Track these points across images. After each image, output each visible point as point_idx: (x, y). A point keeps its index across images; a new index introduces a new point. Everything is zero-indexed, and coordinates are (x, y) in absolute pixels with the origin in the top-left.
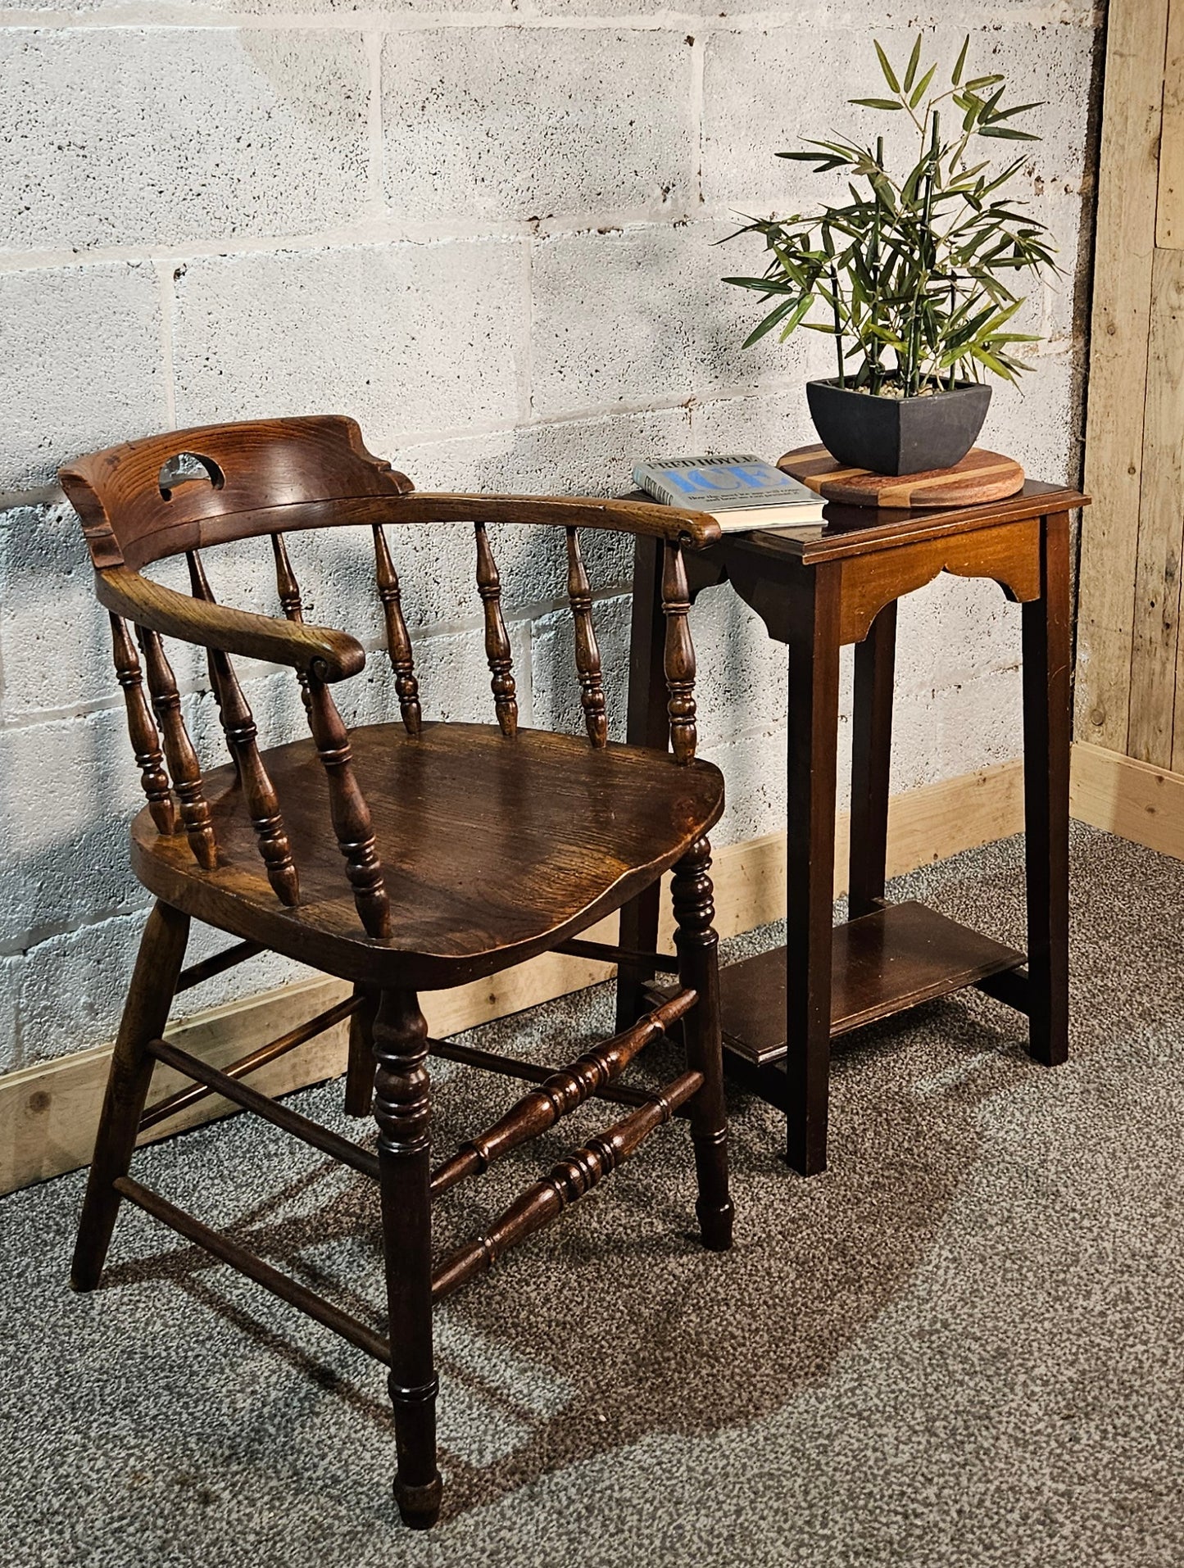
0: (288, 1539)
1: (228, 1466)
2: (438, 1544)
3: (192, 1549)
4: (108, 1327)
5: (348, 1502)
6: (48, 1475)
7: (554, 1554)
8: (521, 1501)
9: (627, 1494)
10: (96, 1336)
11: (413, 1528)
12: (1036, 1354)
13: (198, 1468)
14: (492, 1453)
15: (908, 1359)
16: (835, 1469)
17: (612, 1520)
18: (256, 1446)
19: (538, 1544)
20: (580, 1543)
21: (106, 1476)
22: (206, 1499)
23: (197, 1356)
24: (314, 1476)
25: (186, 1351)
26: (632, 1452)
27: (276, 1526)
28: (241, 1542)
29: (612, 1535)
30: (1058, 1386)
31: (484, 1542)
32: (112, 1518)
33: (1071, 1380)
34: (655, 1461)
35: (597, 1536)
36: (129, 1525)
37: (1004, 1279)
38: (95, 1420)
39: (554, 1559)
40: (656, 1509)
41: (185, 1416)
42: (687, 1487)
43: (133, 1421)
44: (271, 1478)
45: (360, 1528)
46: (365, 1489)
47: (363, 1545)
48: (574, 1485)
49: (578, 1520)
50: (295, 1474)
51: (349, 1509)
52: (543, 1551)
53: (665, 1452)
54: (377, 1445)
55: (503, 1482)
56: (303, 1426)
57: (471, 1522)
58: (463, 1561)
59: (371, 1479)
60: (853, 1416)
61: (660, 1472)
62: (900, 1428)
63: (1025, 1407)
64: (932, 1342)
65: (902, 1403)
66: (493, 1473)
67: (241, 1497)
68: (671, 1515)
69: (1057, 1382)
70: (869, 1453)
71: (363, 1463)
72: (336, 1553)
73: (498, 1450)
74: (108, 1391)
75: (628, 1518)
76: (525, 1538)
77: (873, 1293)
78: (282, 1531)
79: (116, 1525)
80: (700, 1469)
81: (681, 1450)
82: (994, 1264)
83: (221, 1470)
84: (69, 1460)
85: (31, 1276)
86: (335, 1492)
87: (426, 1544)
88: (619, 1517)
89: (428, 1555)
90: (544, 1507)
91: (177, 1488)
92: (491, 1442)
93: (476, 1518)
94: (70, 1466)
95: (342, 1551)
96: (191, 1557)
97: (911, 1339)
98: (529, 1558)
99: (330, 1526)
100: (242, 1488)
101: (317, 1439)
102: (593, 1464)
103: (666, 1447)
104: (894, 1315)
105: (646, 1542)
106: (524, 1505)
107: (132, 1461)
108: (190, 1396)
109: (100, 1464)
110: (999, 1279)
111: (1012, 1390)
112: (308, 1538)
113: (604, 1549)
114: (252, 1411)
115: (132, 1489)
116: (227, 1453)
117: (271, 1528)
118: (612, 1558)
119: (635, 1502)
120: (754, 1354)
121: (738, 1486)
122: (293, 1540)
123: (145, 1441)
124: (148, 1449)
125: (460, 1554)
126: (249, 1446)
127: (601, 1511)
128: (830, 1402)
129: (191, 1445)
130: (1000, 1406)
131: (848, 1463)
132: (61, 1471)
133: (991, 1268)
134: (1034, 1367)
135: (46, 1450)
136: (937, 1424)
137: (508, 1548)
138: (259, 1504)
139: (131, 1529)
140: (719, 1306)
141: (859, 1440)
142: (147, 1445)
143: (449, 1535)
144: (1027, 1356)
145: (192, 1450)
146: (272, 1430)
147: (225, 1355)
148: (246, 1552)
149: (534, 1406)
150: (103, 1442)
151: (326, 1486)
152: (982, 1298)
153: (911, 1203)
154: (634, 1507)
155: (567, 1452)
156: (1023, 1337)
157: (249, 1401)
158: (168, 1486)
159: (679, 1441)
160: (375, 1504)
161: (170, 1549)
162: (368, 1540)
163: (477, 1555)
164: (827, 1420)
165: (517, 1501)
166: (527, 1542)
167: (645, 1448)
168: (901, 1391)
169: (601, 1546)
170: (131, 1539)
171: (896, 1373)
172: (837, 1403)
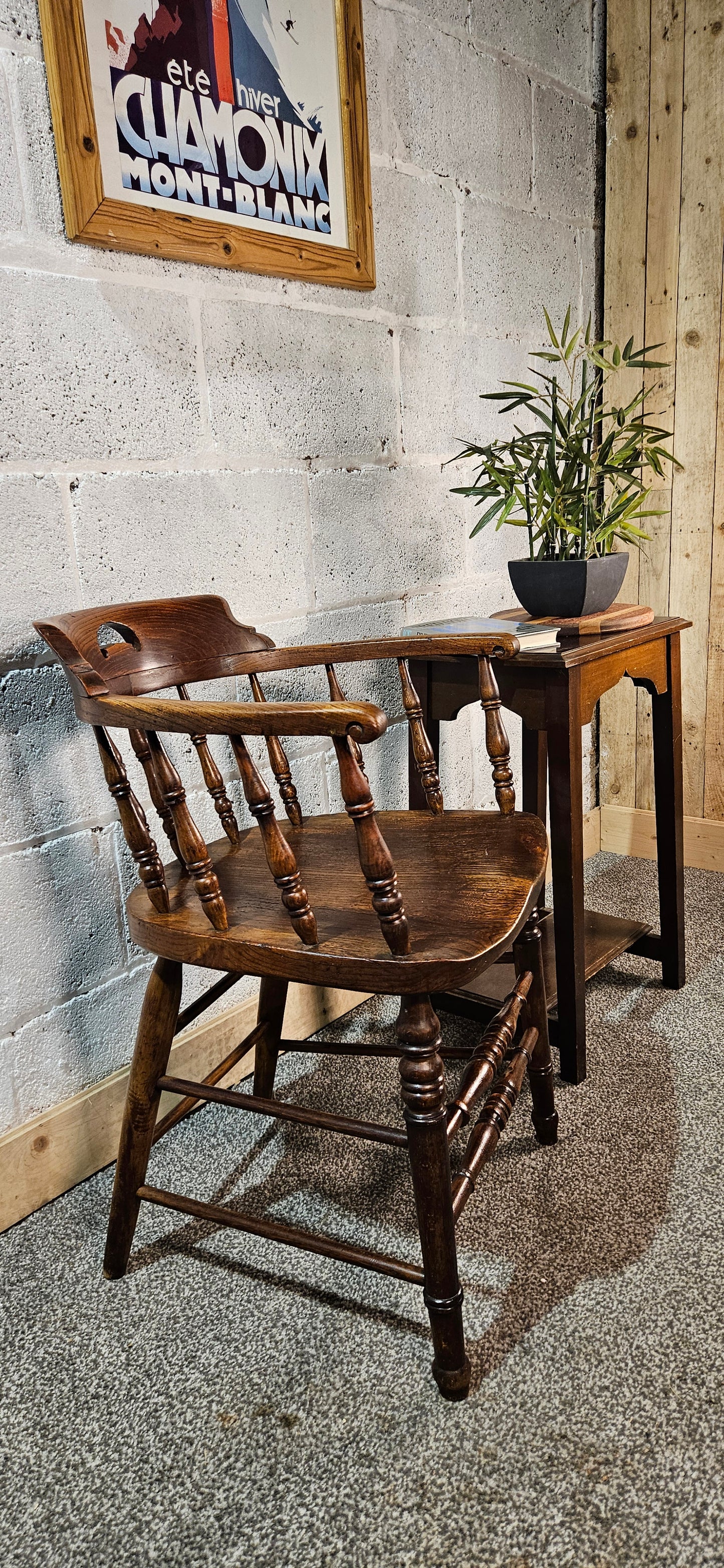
0: (366, 1437)
1: (291, 1389)
2: (479, 1408)
3: (296, 1467)
4: (148, 1302)
5: (397, 1394)
6: (151, 1437)
7: (565, 1393)
8: (521, 1358)
9: (590, 1332)
10: (142, 1311)
11: (454, 1401)
13: (269, 1398)
14: (481, 1326)
17: (590, 1355)
18: (306, 1367)
19: (549, 1388)
20: (578, 1379)
21: (199, 1425)
22: (287, 1422)
23: (228, 1308)
24: (361, 1380)
25: (217, 1306)
26: (575, 1300)
27: (352, 1429)
28: (331, 1451)
29: (596, 1367)
31: (511, 1397)
32: (219, 1459)
34: (593, 1302)
35: (587, 1370)
36: (236, 1461)
38: (170, 1381)
39: (567, 1396)
40: (615, 1338)
41: (240, 1358)
42: (626, 1316)
43: (201, 1372)
44: (328, 1390)
45: (415, 1413)
46: (404, 1379)
47: (425, 1426)
48: (551, 1335)
49: (567, 1361)
50: (347, 1381)
51: (399, 1399)
52: (556, 1393)
53: (597, 1294)
54: (395, 1342)
55: (500, 1346)
56: (334, 1342)
57: (493, 1384)
58: (504, 1418)
59: (405, 1370)
60: (701, 1236)
61: (602, 1310)
66: (490, 1342)
67: (314, 1413)
68: (627, 1340)
71: (392, 1359)
72: (409, 1439)
73: (484, 1322)
74: (170, 1353)
75: (601, 1350)
76: (538, 1386)
77: (663, 1151)
78: (359, 1431)
79: (225, 1464)
80: (627, 1300)
81: (607, 1289)
83: (289, 1394)
84: (163, 1420)
85: (69, 1276)
86: (384, 1389)
87: (470, 1411)
88: (594, 1351)
89: (477, 1420)
90: (539, 1358)
91: (260, 1419)
92: (476, 1318)
93: (495, 1380)
94: (166, 1424)
95: (412, 1435)
96: (298, 1475)
97: (704, 1175)
98: (549, 1401)
99: (393, 1417)
100: (311, 1405)
101: (348, 1350)
102: (554, 1315)
103: (596, 1290)
104: (684, 1162)
105: (623, 1365)
106: (524, 1360)
107: (214, 1407)
108: (236, 1340)
109: (189, 1416)
112: (381, 1432)
113: (597, 1379)
114: (290, 1340)
115: (224, 1430)
116: (287, 1379)
117: (348, 1432)
118: (607, 1384)
119: (598, 1336)
120: (615, 1209)
121: (659, 1306)
122: (370, 1437)
123: (218, 1387)
124: (223, 1392)
125: (499, 1412)
126: (300, 1369)
127: (580, 1350)
128: (681, 1231)
129: (255, 1381)
132: (160, 1431)
135: (140, 1416)
137: (530, 1397)
138: (330, 1415)
139: (239, 1465)
140: (573, 1182)
142: (220, 1390)
143: (483, 1399)
145: (257, 1384)
146: (313, 1352)
147: (249, 1301)
148: (339, 1457)
149: (491, 1283)
150: (184, 1396)
151: (374, 1385)
154: (599, 1340)
155: (531, 1311)
157: (284, 1333)
158: (252, 1420)
159: (602, 1283)
160: (417, 1390)
161: (278, 1472)
162: (426, 1420)
163: (511, 1410)
164: (687, 1243)
165: (517, 1358)
166: (542, 1389)
167: (583, 1294)
169: (594, 1377)
170: (243, 1474)
172: (686, 1230)
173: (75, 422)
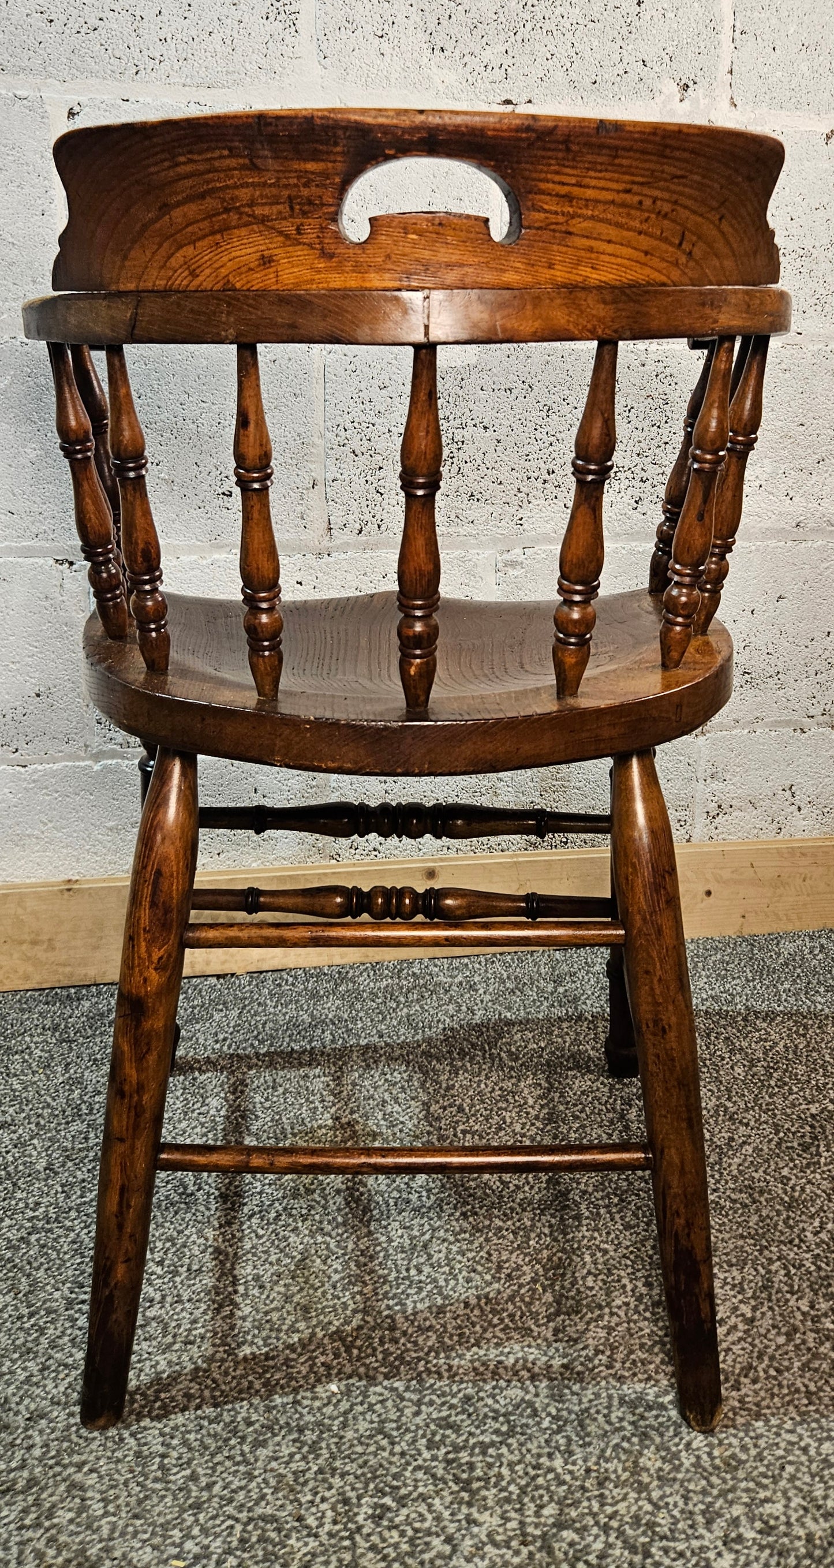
12: (783, 1483)
15: (592, 1428)
16: (373, 1548)
30: (786, 1540)
33: (810, 1538)
34: (161, 1450)
37: (805, 1367)
42: (169, 1500)
53: (185, 1443)
60: (457, 1480)
62: (508, 1520)
63: (711, 1555)
64: (642, 1417)
65: (537, 1488)
68: (113, 1531)
69: (786, 1535)
70: (436, 1542)
77: (610, 1329)
80: (204, 1481)
81: (206, 1448)
82: (804, 1342)
97: (616, 1402)
103: (192, 1437)
104: (618, 1365)
110: (797, 1364)
111: (709, 1523)
120: (400, 1358)
121: (230, 1522)
128: (443, 1450)
130: (674, 1539)
131: (396, 1546)
133: (797, 1347)
134: (767, 1500)
136: (565, 1534)
140: (410, 1286)
141: (438, 1519)
144: (765, 1481)
152: (755, 1381)
153: (742, 1237)
156: (781, 1452)
164: (420, 1475)
168: (551, 1470)
171: (562, 1441)
172: (451, 1456)
173: (83, 31)
